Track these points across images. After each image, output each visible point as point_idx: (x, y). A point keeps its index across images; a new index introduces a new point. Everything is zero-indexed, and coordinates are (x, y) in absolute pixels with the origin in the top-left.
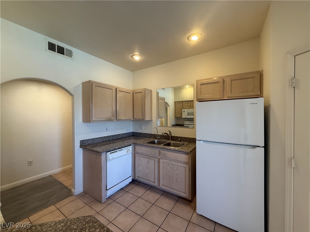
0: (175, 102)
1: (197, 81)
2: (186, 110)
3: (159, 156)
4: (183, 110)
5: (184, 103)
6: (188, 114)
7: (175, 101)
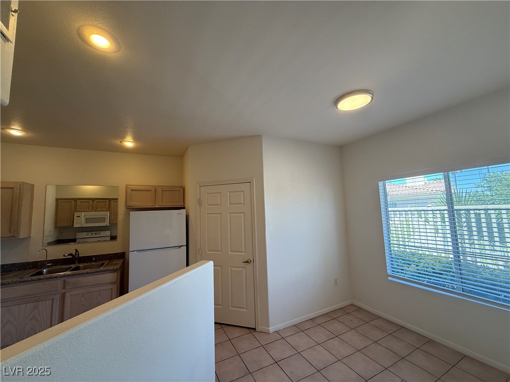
0: (57, 200)
1: (127, 186)
2: (83, 213)
3: (64, 288)
4: (76, 214)
5: (78, 201)
6: (87, 220)
7: (57, 197)
